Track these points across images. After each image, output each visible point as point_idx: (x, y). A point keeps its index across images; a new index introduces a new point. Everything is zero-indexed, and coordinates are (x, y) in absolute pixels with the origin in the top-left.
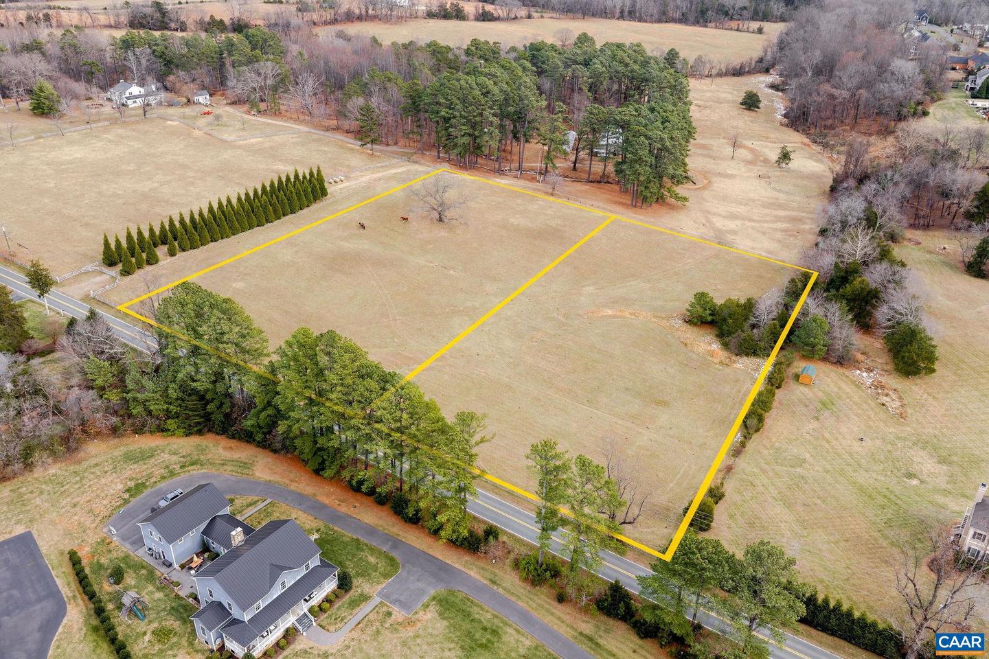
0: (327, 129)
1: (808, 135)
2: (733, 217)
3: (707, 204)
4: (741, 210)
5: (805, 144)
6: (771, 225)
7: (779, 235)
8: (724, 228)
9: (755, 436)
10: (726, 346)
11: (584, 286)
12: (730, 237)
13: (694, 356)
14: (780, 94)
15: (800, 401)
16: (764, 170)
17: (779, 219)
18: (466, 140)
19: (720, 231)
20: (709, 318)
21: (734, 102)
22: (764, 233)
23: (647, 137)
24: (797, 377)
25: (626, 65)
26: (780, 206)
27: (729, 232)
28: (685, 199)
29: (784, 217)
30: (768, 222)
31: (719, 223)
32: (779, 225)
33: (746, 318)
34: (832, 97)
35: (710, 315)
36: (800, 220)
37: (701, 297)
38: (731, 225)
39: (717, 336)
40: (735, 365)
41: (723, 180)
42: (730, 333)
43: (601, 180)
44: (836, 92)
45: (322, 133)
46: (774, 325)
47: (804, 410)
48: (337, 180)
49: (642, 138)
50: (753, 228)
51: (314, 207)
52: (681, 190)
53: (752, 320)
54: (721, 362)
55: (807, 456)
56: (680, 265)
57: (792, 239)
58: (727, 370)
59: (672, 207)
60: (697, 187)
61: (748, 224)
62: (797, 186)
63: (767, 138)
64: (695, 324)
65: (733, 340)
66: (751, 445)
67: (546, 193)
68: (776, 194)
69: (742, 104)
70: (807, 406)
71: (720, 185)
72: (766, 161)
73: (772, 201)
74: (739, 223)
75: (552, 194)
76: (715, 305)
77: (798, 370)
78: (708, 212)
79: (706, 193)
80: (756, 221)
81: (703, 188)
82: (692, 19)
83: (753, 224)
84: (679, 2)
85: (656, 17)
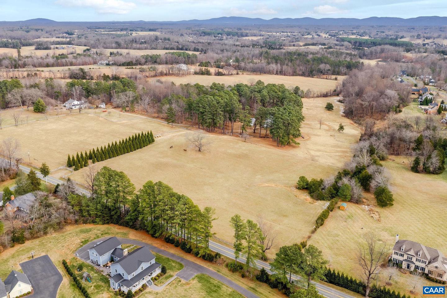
0: (154, 117)
1: (352, 119)
2: (319, 151)
3: (308, 146)
4: (322, 148)
5: (351, 124)
6: (334, 154)
7: (337, 158)
8: (315, 155)
9: (320, 227)
10: (312, 197)
11: (257, 175)
12: (317, 158)
13: (299, 200)
14: (343, 104)
15: (340, 216)
16: (333, 133)
17: (338, 152)
18: (210, 120)
19: (313, 156)
20: (306, 186)
21: (322, 107)
22: (331, 157)
24: (339, 208)
25: (276, 92)
26: (339, 147)
27: (317, 156)
28: (299, 144)
29: (340, 151)
30: (333, 152)
31: (313, 153)
32: (338, 154)
33: (320, 186)
34: (362, 105)
35: (306, 185)
36: (346, 152)
37: (302, 179)
38: (318, 154)
39: (309, 193)
40: (315, 204)
41: (316, 137)
42: (313, 192)
43: (265, 137)
44: (363, 103)
45: (152, 119)
46: (330, 188)
47: (341, 219)
48: (158, 136)
49: (280, 119)
50: (326, 155)
51: (149, 146)
52: (297, 140)
53: (322, 187)
54: (310, 203)
55: (340, 234)
57: (342, 159)
58: (312, 205)
59: (294, 147)
60: (304, 139)
61: (325, 153)
62: (346, 139)
63: (336, 121)
64: (300, 189)
65: (314, 194)
66: (319, 230)
67: (243, 141)
68: (337, 142)
69: (326, 108)
70: (342, 217)
71: (313, 139)
72: (334, 130)
73: (334, 145)
74: (321, 153)
75: (245, 142)
76: (308, 181)
77: (339, 205)
78: (309, 149)
79: (308, 142)
80: (328, 152)
81: (307, 140)
82: (307, 74)
83: (327, 153)
84: (301, 67)
85: (291, 73)
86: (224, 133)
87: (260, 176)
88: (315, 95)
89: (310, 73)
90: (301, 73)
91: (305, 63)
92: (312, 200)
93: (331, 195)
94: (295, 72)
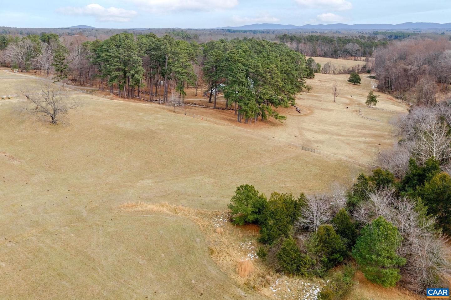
1: (389, 93)
2: (325, 132)
3: (305, 124)
4: (333, 129)
5: (390, 99)
6: (356, 139)
7: (362, 146)
8: (314, 139)
12: (315, 145)
14: (375, 80)
16: (357, 108)
17: (363, 135)
19: (309, 141)
22: (348, 144)
23: (244, 65)
26: (366, 128)
27: (317, 142)
28: (283, 118)
29: (368, 134)
30: (353, 137)
31: (309, 136)
32: (363, 139)
33: (293, 219)
34: (406, 71)
35: (254, 213)
36: (382, 137)
38: (320, 137)
41: (323, 111)
43: (225, 108)
44: (409, 67)
46: (327, 229)
50: (338, 140)
53: (302, 221)
54: (246, 285)
56: (256, 164)
57: (373, 148)
60: (300, 114)
61: (335, 137)
62: (382, 117)
63: (363, 95)
65: (273, 248)
68: (364, 121)
69: (349, 81)
71: (318, 114)
72: (359, 104)
73: (359, 124)
74: (327, 136)
78: (303, 129)
79: (306, 119)
80: (343, 136)
81: (306, 115)
82: (330, 55)
83: (340, 137)
84: (323, 48)
87: (149, 181)
88: (337, 72)
89: (335, 54)
90: (322, 53)
91: (328, 43)
94: (314, 52)
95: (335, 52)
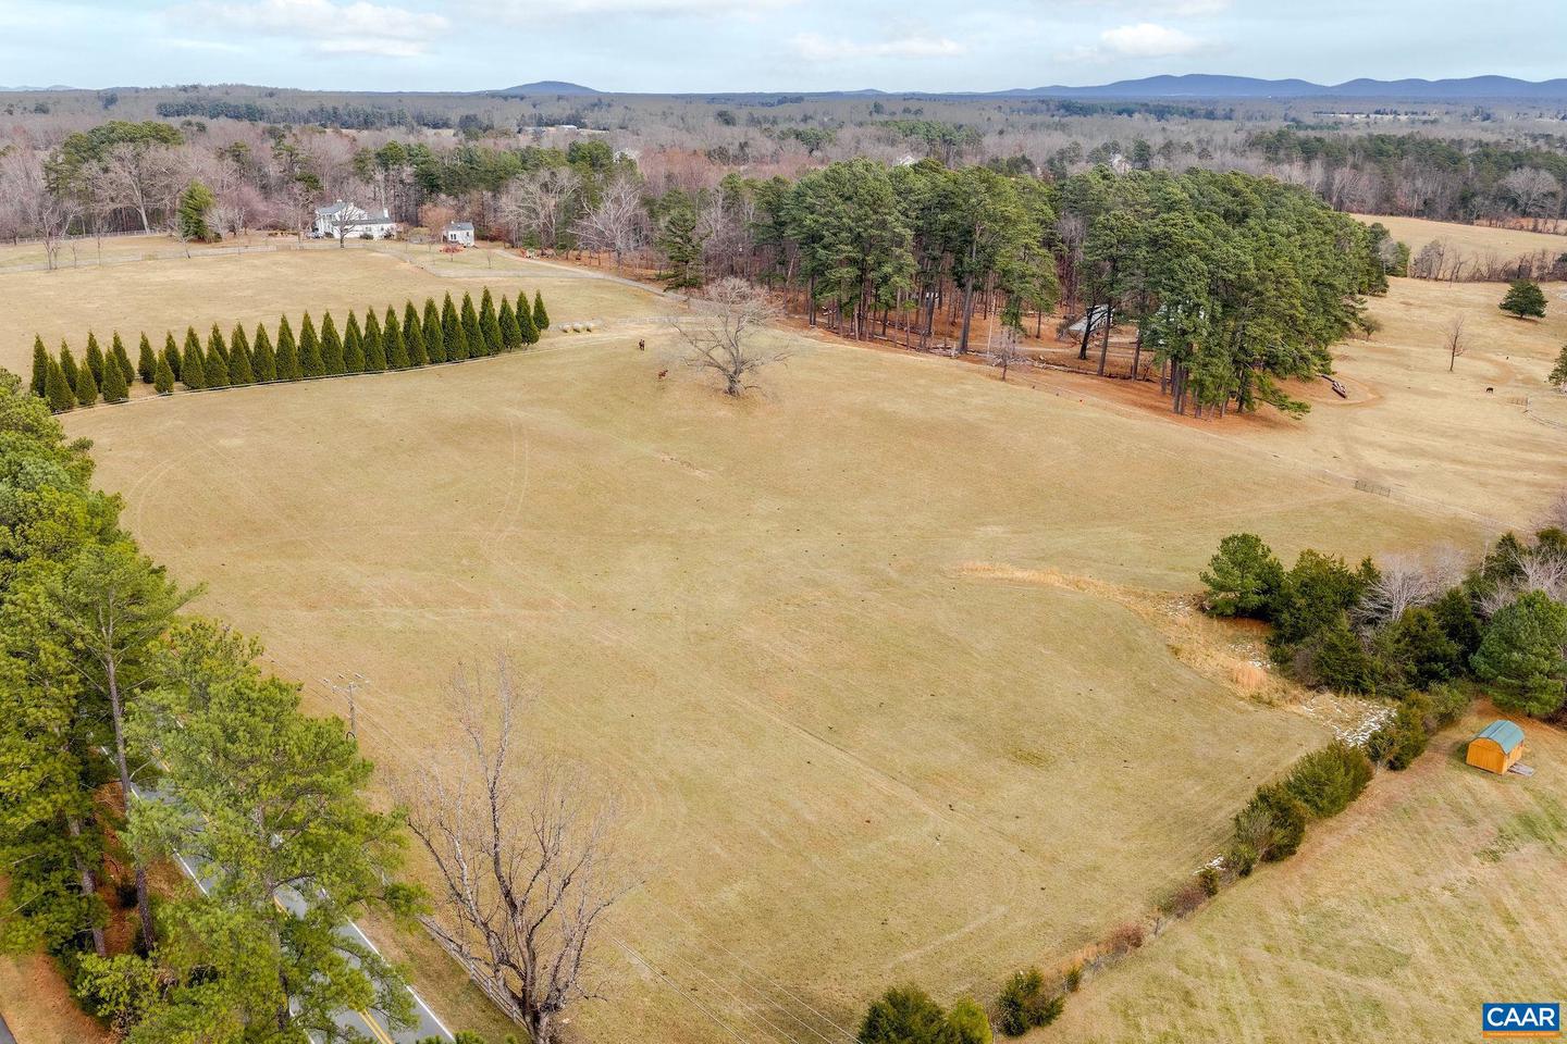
2: (1422, 453)
3: (1360, 428)
4: (1442, 444)
6: (1508, 474)
7: (1522, 492)
8: (1384, 467)
9: (1264, 874)
10: (1281, 662)
11: (983, 524)
12: (1390, 482)
13: (1187, 676)
15: (1456, 808)
16: (1520, 393)
19: (1370, 469)
20: (1255, 600)
21: (1489, 306)
22: (1481, 484)
24: (1461, 752)
25: (1236, 194)
26: (1542, 447)
27: (1394, 473)
28: (1302, 408)
29: (1544, 464)
30: (1500, 468)
31: (1373, 458)
32: (1527, 475)
33: (1349, 602)
35: (1260, 592)
38: (1403, 463)
39: (1272, 643)
40: (1293, 708)
41: (1415, 397)
42: (1297, 635)
43: (1130, 376)
46: (1423, 620)
47: (1459, 830)
48: (578, 326)
50: (1455, 473)
53: (1366, 607)
54: (1257, 699)
56: (1239, 510)
58: (1264, 714)
59: (1270, 422)
60: (1344, 401)
61: (1445, 465)
64: (1222, 616)
65: (1303, 651)
66: (1237, 896)
69: (1501, 307)
70: (1470, 822)
71: (1397, 404)
73: (1520, 436)
74: (1425, 463)
75: (1000, 378)
76: (1274, 570)
77: (1467, 736)
78: (1357, 440)
79: (1363, 414)
80: (1468, 463)
81: (1361, 405)
82: (1442, 210)
83: (1460, 467)
84: (1419, 183)
85: (1371, 202)
86: (924, 349)
87: (999, 529)
88: (1464, 274)
89: (1462, 208)
90: (1416, 203)
91: (1440, 167)
92: (1277, 682)
93: (1419, 662)
94: (1388, 199)
95: (1464, 200)
